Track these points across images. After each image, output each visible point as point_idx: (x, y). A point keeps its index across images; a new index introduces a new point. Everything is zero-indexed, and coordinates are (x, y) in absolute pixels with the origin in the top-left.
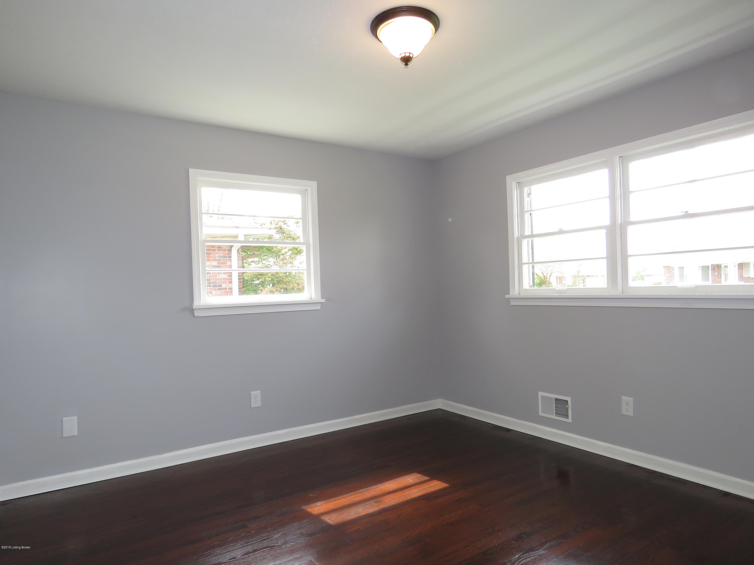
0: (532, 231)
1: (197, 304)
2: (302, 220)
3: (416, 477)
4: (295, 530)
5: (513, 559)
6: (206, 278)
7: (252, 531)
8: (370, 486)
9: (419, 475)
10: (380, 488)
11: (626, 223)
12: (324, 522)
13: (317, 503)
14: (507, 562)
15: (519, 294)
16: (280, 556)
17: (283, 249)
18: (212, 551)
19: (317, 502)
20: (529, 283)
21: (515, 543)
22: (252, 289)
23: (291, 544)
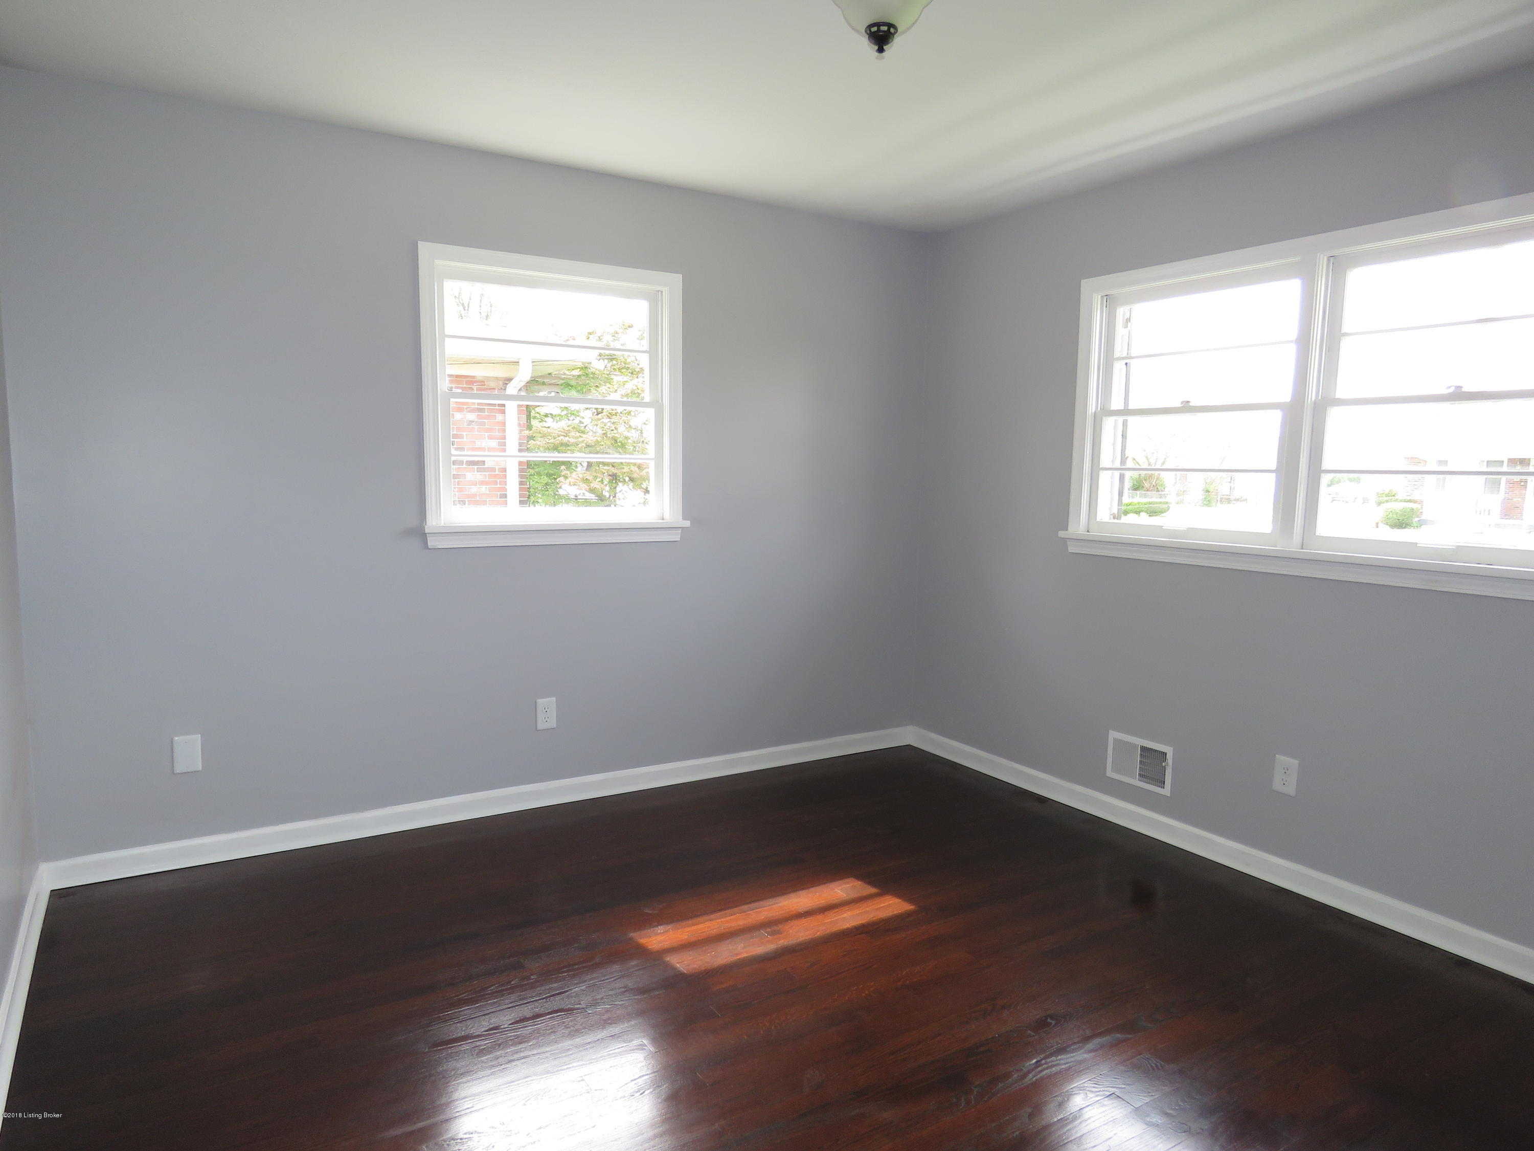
0: (1126, 401)
1: (433, 522)
2: (648, 354)
3: (852, 886)
4: (612, 979)
5: (1026, 1065)
6: (452, 473)
7: (532, 977)
8: (762, 900)
9: (858, 883)
10: (780, 905)
11: (1327, 402)
12: (668, 966)
13: (657, 928)
14: (1013, 1071)
15: (1088, 532)
16: (583, 1030)
17: (611, 393)
18: (456, 1011)
19: (658, 926)
20: (1110, 509)
21: (1032, 1034)
22: (546, 472)
23: (605, 1006)
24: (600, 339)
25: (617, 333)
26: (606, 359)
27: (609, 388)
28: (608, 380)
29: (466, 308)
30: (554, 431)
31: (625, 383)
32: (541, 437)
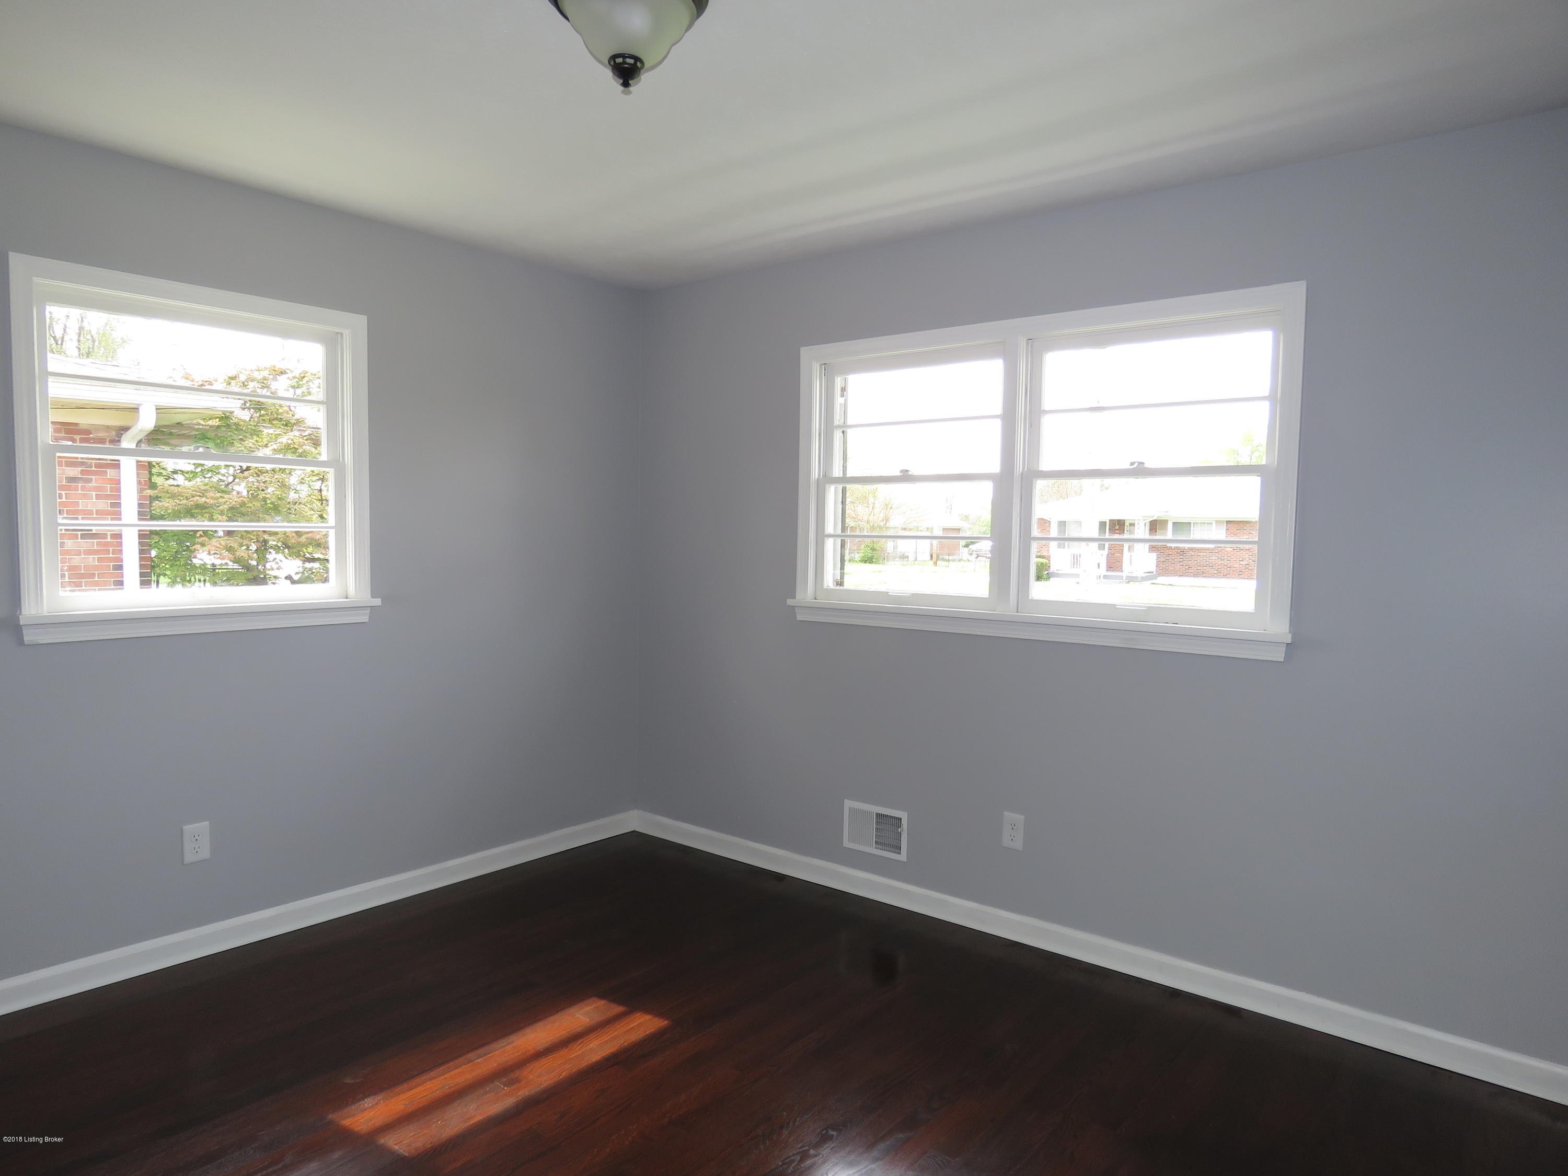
0: (845, 468)
1: (30, 610)
2: (325, 406)
3: (595, 1008)
9: (601, 1003)
11: (1032, 474)
12: (384, 1150)
13: (363, 1102)
15: (817, 599)
17: (261, 448)
19: (364, 1099)
20: (834, 576)
24: (244, 385)
25: (265, 380)
26: (253, 408)
27: (257, 441)
28: (256, 433)
29: (59, 343)
30: (187, 491)
31: (277, 436)
32: (169, 498)
